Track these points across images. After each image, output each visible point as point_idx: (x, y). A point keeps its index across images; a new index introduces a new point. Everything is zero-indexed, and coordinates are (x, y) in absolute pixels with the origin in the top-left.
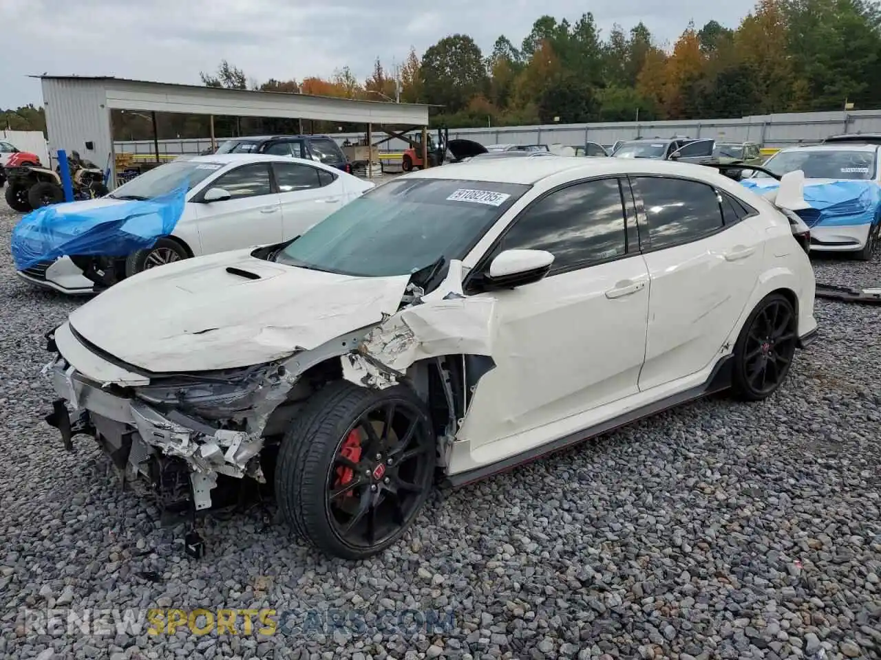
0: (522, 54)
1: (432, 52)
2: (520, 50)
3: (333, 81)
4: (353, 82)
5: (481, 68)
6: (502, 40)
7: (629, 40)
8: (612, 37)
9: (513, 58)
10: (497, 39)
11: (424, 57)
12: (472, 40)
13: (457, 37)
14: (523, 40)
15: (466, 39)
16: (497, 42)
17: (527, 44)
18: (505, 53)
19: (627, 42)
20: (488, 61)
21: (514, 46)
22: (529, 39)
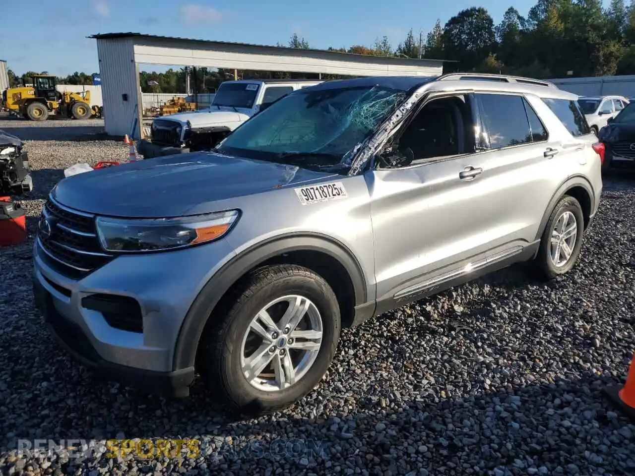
0: (527, 21)
1: (453, 21)
2: (526, 18)
3: (374, 48)
4: (388, 49)
5: (492, 34)
6: (511, 11)
7: (629, 6)
8: (612, 3)
9: (520, 25)
10: (507, 10)
11: (447, 25)
12: (487, 12)
13: (473, 9)
14: (529, 9)
15: (481, 11)
16: (506, 13)
17: (533, 13)
18: (513, 21)
19: (627, 7)
20: (497, 28)
21: (521, 15)
22: (535, 8)
